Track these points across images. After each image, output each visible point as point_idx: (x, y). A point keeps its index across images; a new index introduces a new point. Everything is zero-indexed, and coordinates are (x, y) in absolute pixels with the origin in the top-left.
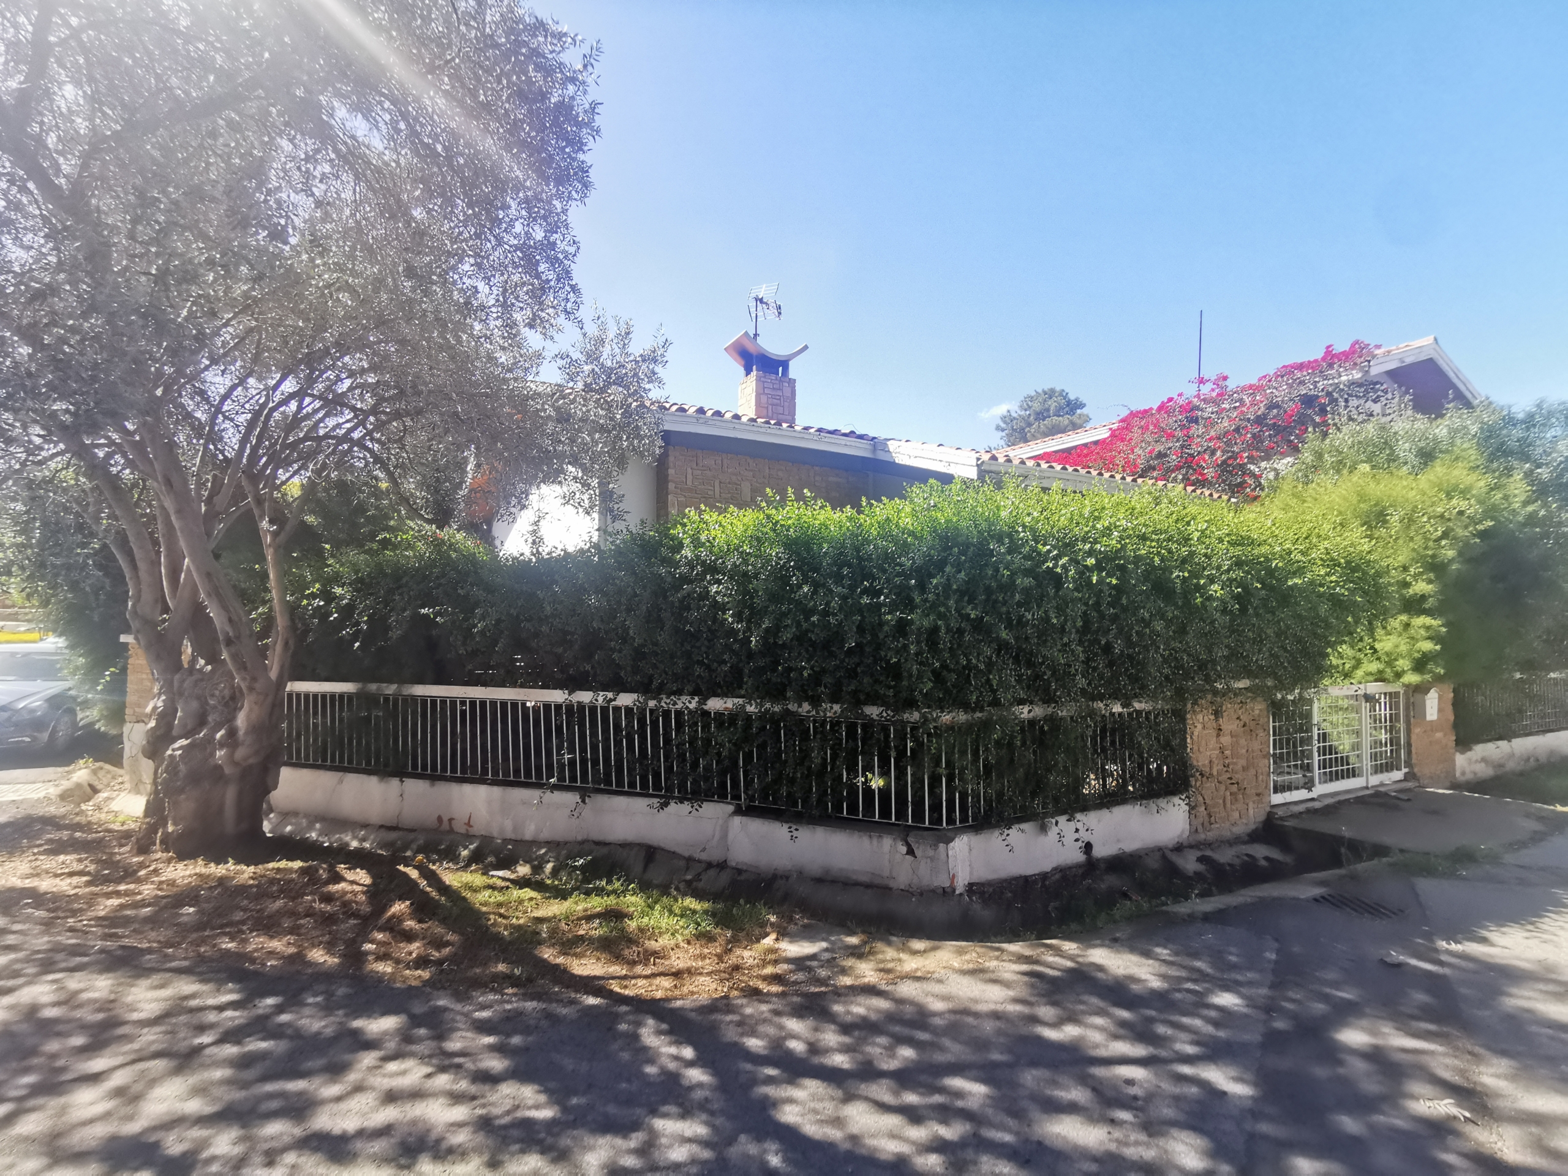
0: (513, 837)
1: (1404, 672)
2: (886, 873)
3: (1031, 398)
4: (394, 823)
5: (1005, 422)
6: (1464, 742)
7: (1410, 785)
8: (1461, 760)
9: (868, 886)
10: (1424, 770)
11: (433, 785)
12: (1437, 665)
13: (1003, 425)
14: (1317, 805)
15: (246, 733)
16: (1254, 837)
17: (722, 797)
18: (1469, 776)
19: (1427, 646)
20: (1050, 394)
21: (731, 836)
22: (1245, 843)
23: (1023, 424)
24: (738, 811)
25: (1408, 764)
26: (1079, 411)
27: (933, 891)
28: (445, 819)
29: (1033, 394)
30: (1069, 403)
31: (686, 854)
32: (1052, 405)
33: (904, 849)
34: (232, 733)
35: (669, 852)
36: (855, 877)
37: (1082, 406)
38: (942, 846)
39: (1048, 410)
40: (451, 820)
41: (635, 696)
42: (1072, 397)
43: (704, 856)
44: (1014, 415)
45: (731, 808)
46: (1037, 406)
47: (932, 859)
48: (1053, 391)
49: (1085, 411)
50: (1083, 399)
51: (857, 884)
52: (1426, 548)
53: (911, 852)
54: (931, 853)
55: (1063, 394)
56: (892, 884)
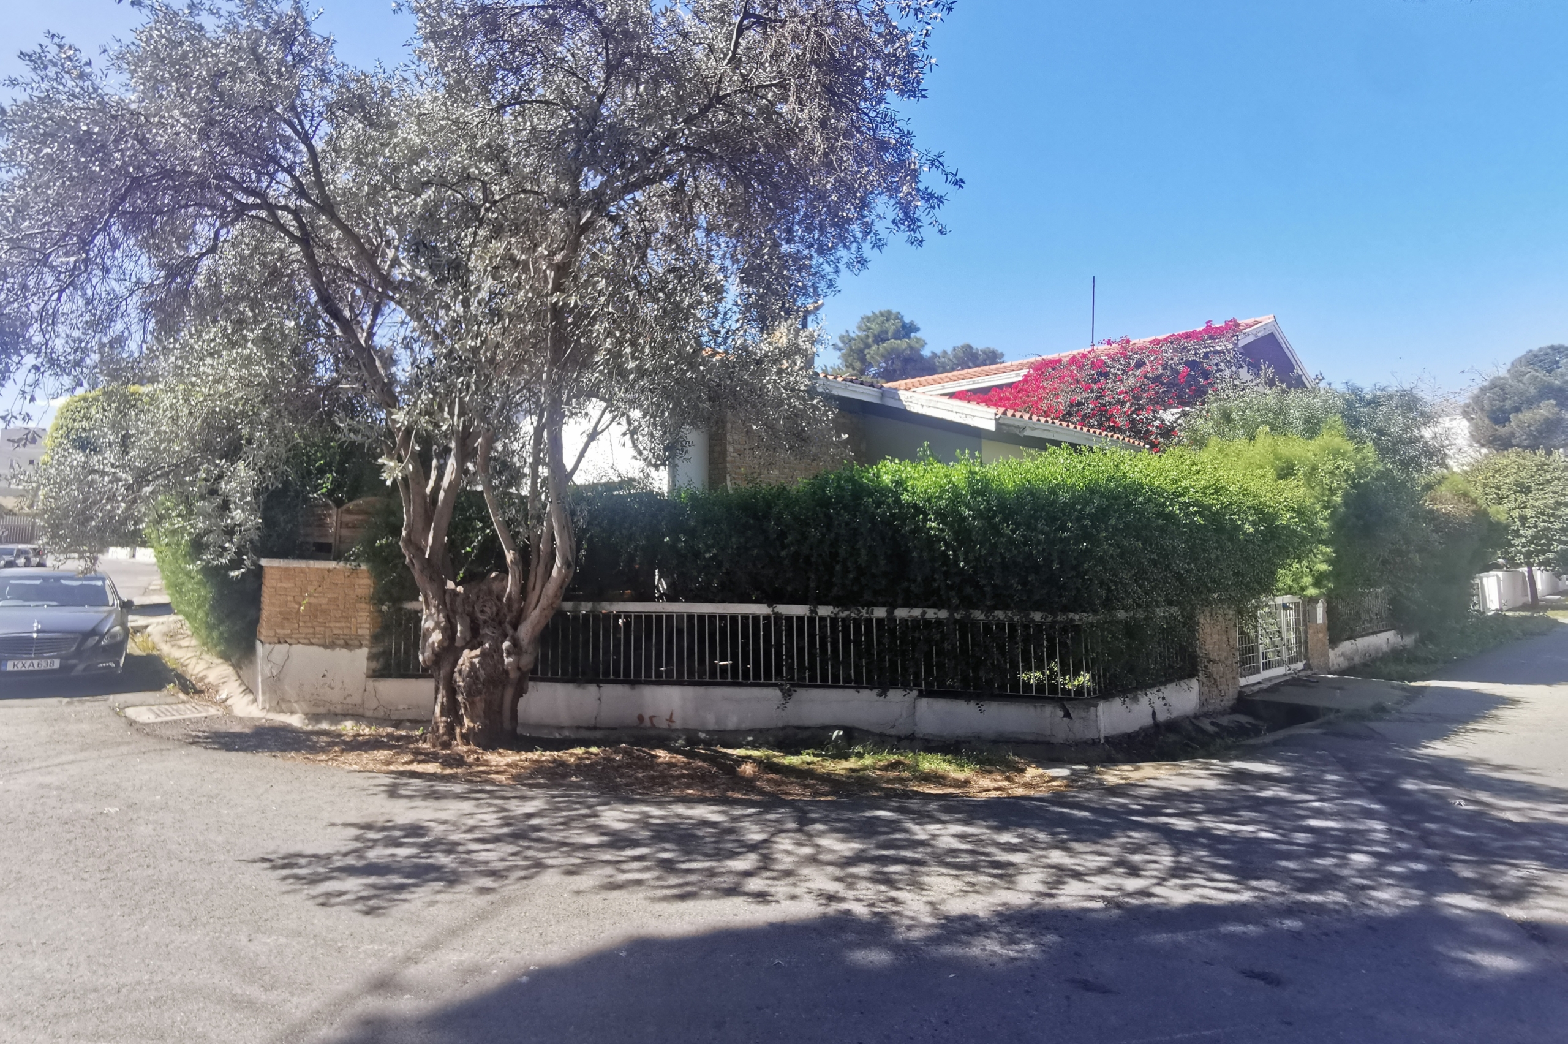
0: (716, 728)
1: (1307, 587)
2: (1048, 732)
3: (868, 319)
4: (592, 723)
5: (843, 342)
6: (1334, 642)
7: (1309, 673)
8: (1332, 654)
9: (1035, 743)
10: (1314, 662)
11: (633, 689)
12: (1329, 581)
13: (840, 345)
14: (1264, 686)
15: (529, 643)
16: (1234, 710)
17: (905, 686)
18: (1336, 667)
19: (1324, 567)
20: (887, 316)
21: (918, 714)
22: (1230, 714)
23: (862, 346)
24: (921, 695)
25: (1306, 658)
26: (912, 335)
27: (1085, 743)
28: (646, 717)
29: (870, 314)
30: (904, 326)
31: (878, 731)
32: (891, 327)
33: (1062, 714)
34: (515, 643)
35: (863, 730)
36: (1022, 737)
37: (917, 330)
38: (1092, 709)
39: (886, 332)
40: (652, 718)
41: (831, 608)
42: (907, 320)
43: (893, 732)
44: (852, 335)
45: (915, 693)
46: (875, 327)
47: (1084, 719)
48: (889, 312)
49: (918, 335)
50: (918, 323)
51: (1025, 742)
52: (1323, 496)
53: (1067, 715)
54: (1083, 714)
55: (898, 317)
56: (1054, 740)
